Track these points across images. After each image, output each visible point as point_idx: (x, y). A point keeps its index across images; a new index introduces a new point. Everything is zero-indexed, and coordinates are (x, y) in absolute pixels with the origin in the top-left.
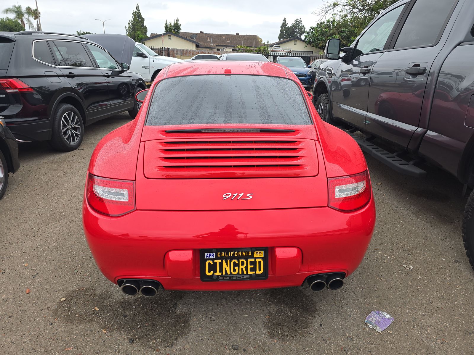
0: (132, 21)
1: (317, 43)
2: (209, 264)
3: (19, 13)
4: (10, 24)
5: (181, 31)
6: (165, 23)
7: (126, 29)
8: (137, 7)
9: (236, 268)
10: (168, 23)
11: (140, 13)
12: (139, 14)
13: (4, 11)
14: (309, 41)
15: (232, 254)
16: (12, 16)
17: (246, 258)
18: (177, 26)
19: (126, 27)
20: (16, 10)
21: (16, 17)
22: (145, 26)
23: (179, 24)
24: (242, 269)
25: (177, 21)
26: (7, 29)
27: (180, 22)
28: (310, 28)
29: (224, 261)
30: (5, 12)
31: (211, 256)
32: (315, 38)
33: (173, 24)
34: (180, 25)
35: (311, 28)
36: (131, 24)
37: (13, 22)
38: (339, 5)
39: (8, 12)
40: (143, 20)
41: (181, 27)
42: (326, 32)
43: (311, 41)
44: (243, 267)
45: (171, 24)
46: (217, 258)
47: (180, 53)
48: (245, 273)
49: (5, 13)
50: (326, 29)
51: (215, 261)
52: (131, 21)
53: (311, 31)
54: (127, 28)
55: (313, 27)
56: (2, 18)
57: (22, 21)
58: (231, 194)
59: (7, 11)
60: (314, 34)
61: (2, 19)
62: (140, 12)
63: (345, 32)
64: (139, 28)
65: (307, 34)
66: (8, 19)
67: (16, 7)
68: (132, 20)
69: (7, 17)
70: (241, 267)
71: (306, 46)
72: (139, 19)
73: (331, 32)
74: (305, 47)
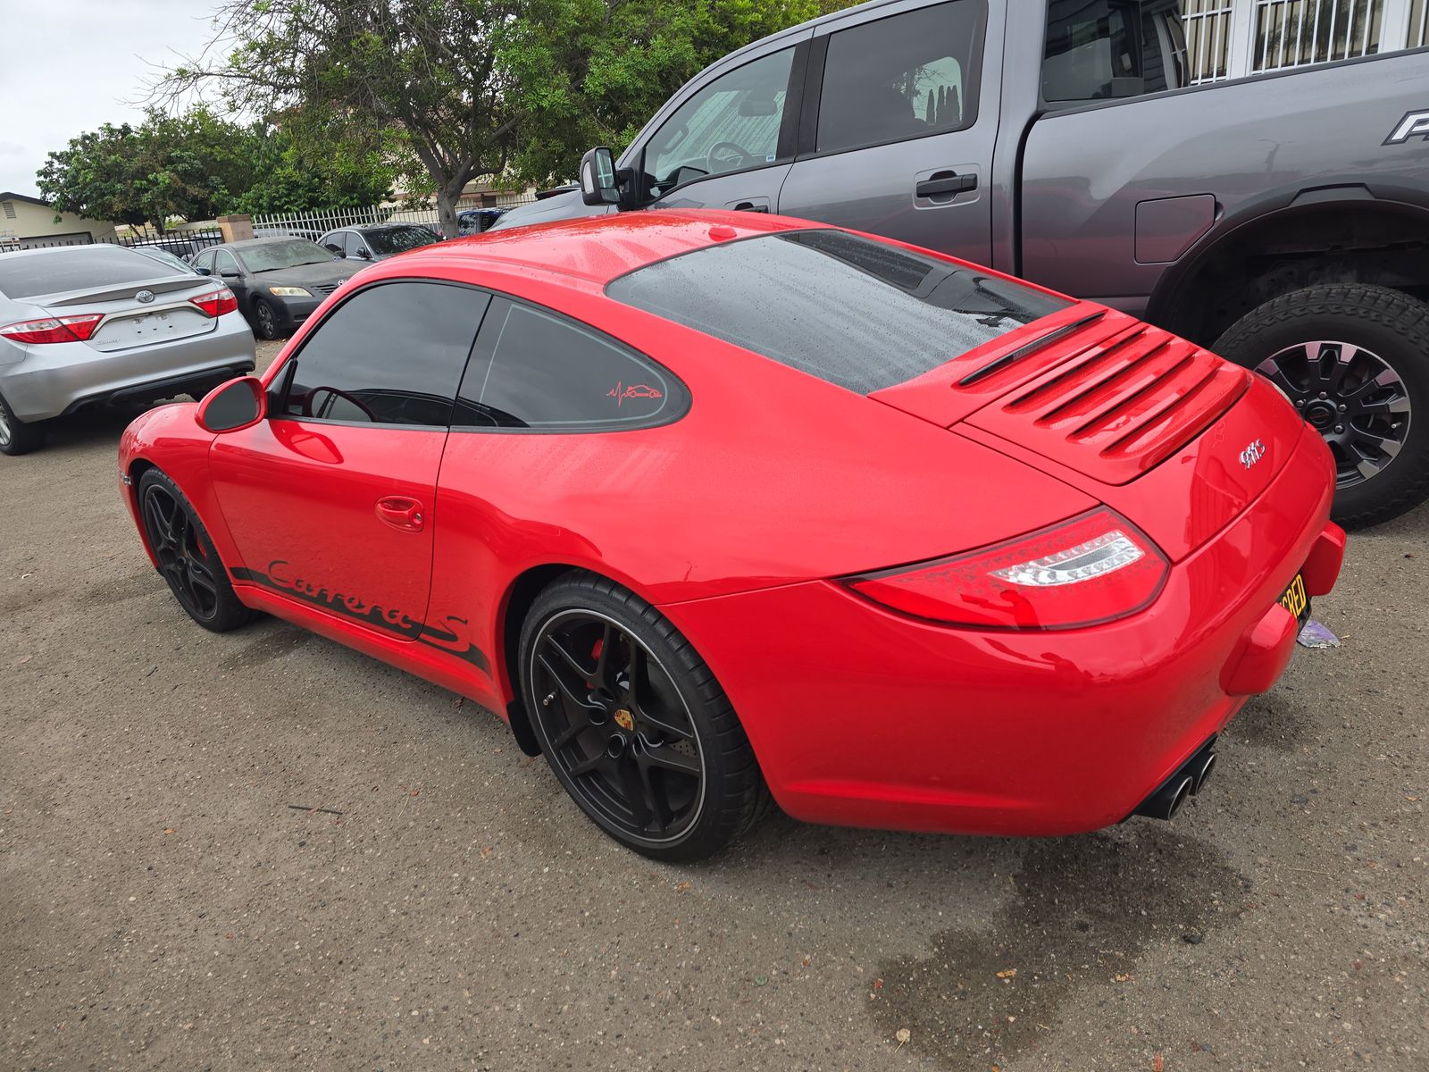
1: (102, 205)
14: (64, 199)
28: (49, 159)
32: (83, 188)
35: (53, 155)
38: (208, 74)
42: (117, 164)
43: (69, 200)
50: (113, 157)
53: (57, 165)
55: (58, 154)
60: (75, 177)
63: (184, 162)
65: (45, 177)
71: (58, 220)
73: (137, 163)
74: (56, 222)
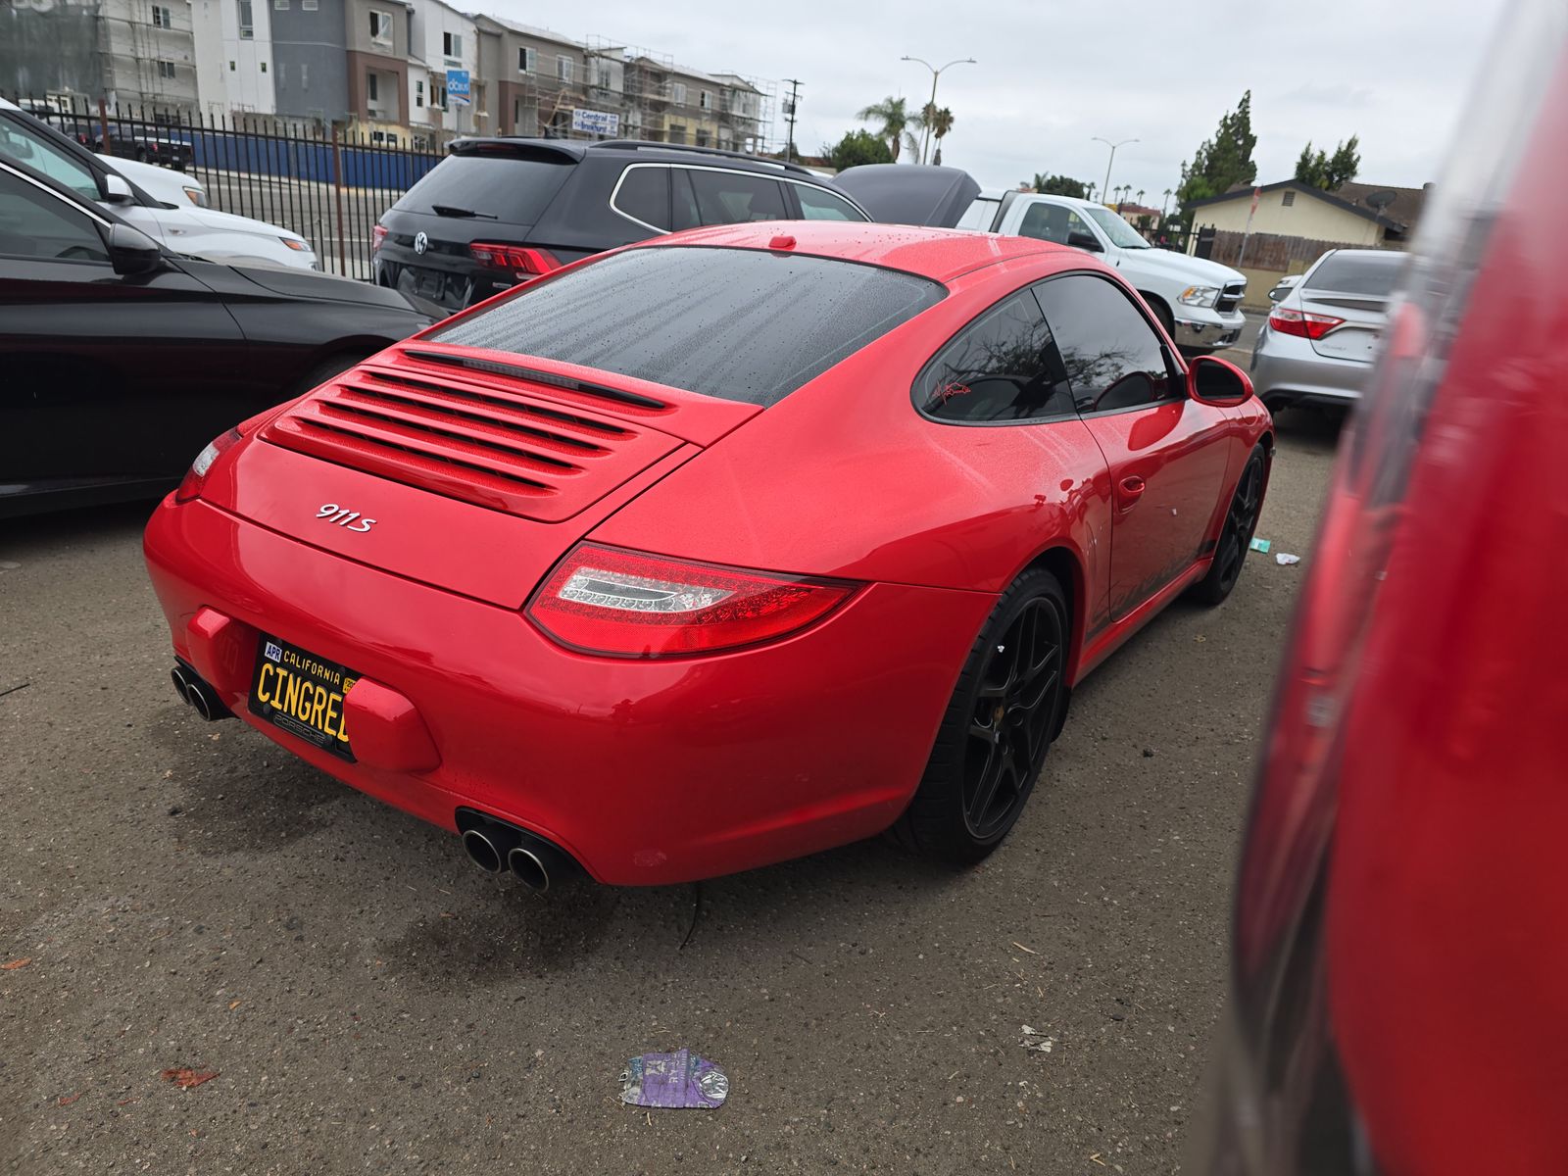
0: (1211, 146)
2: (268, 671)
3: (895, 118)
4: (865, 147)
5: (1356, 180)
6: (1302, 150)
7: (1184, 170)
8: (1244, 103)
9: (308, 705)
10: (1311, 151)
11: (1248, 118)
12: (1242, 122)
13: (862, 113)
15: (308, 665)
16: (875, 127)
17: (330, 688)
18: (1345, 162)
19: (1184, 165)
20: (890, 110)
21: (885, 130)
22: (1253, 162)
23: (1355, 157)
24: (317, 711)
25: (1352, 144)
26: (854, 162)
27: (1357, 151)
29: (291, 676)
30: (864, 115)
31: (274, 655)
33: (1330, 156)
34: (1358, 159)
36: (1204, 154)
37: (874, 143)
39: (872, 116)
40: (1251, 141)
41: (1359, 167)
44: (320, 708)
45: (1323, 154)
46: (282, 665)
47: (1304, 254)
48: (320, 727)
49: (861, 118)
51: (279, 670)
52: (1206, 146)
54: (1189, 168)
56: (851, 132)
57: (896, 143)
58: (336, 508)
59: (869, 112)
61: (849, 134)
62: (1250, 115)
64: (1227, 168)
66: (863, 134)
67: (891, 102)
68: (1214, 141)
69: (863, 130)
70: (316, 706)
72: (1238, 139)
